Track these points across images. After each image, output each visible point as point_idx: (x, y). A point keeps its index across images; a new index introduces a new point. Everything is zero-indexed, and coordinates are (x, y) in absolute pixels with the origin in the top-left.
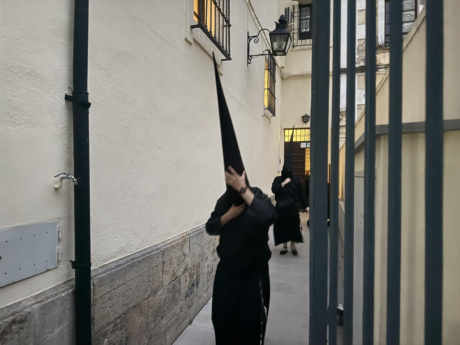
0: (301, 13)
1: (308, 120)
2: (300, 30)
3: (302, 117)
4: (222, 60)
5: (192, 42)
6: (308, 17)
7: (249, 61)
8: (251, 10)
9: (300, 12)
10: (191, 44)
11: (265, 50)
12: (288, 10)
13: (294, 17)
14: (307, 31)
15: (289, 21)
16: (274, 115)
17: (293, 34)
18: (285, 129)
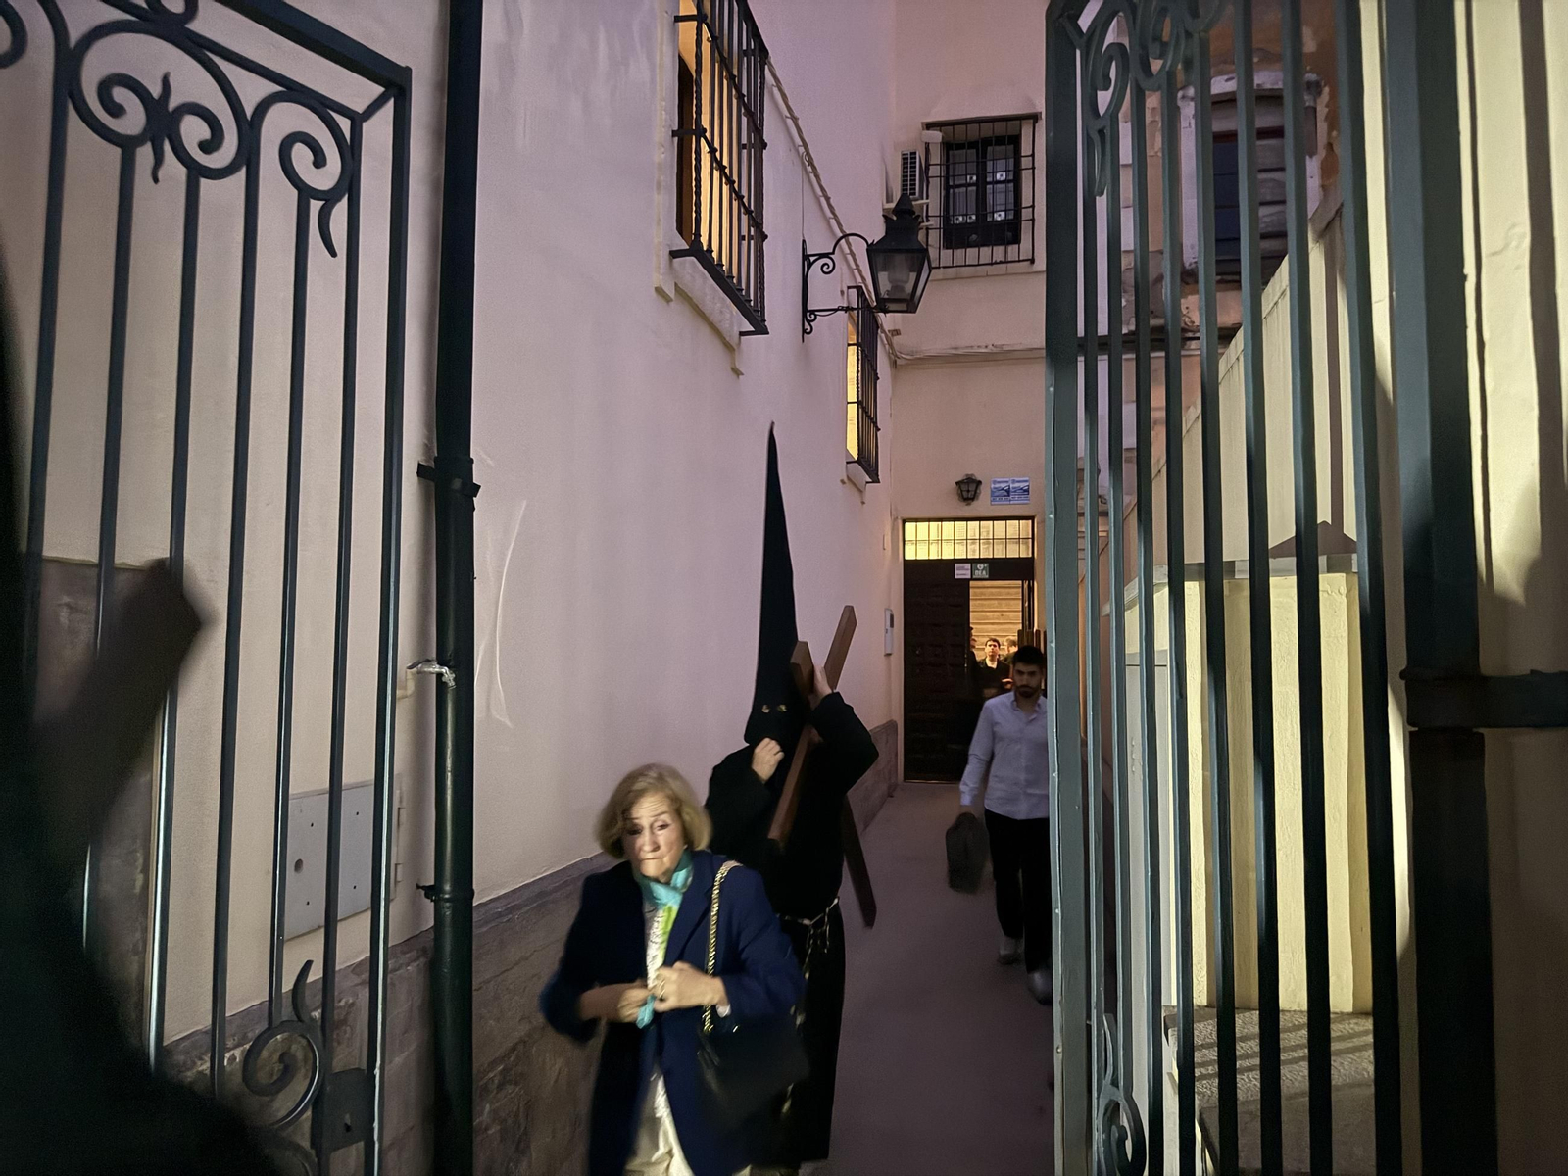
0: (951, 166)
1: (976, 492)
2: (946, 217)
3: (957, 483)
4: (742, 334)
5: (671, 293)
6: (971, 178)
7: (807, 326)
8: (812, 176)
9: (947, 164)
10: (668, 300)
11: (849, 288)
12: (911, 158)
13: (928, 178)
14: (969, 221)
15: (915, 194)
16: (876, 480)
17: (928, 229)
18: (904, 522)
